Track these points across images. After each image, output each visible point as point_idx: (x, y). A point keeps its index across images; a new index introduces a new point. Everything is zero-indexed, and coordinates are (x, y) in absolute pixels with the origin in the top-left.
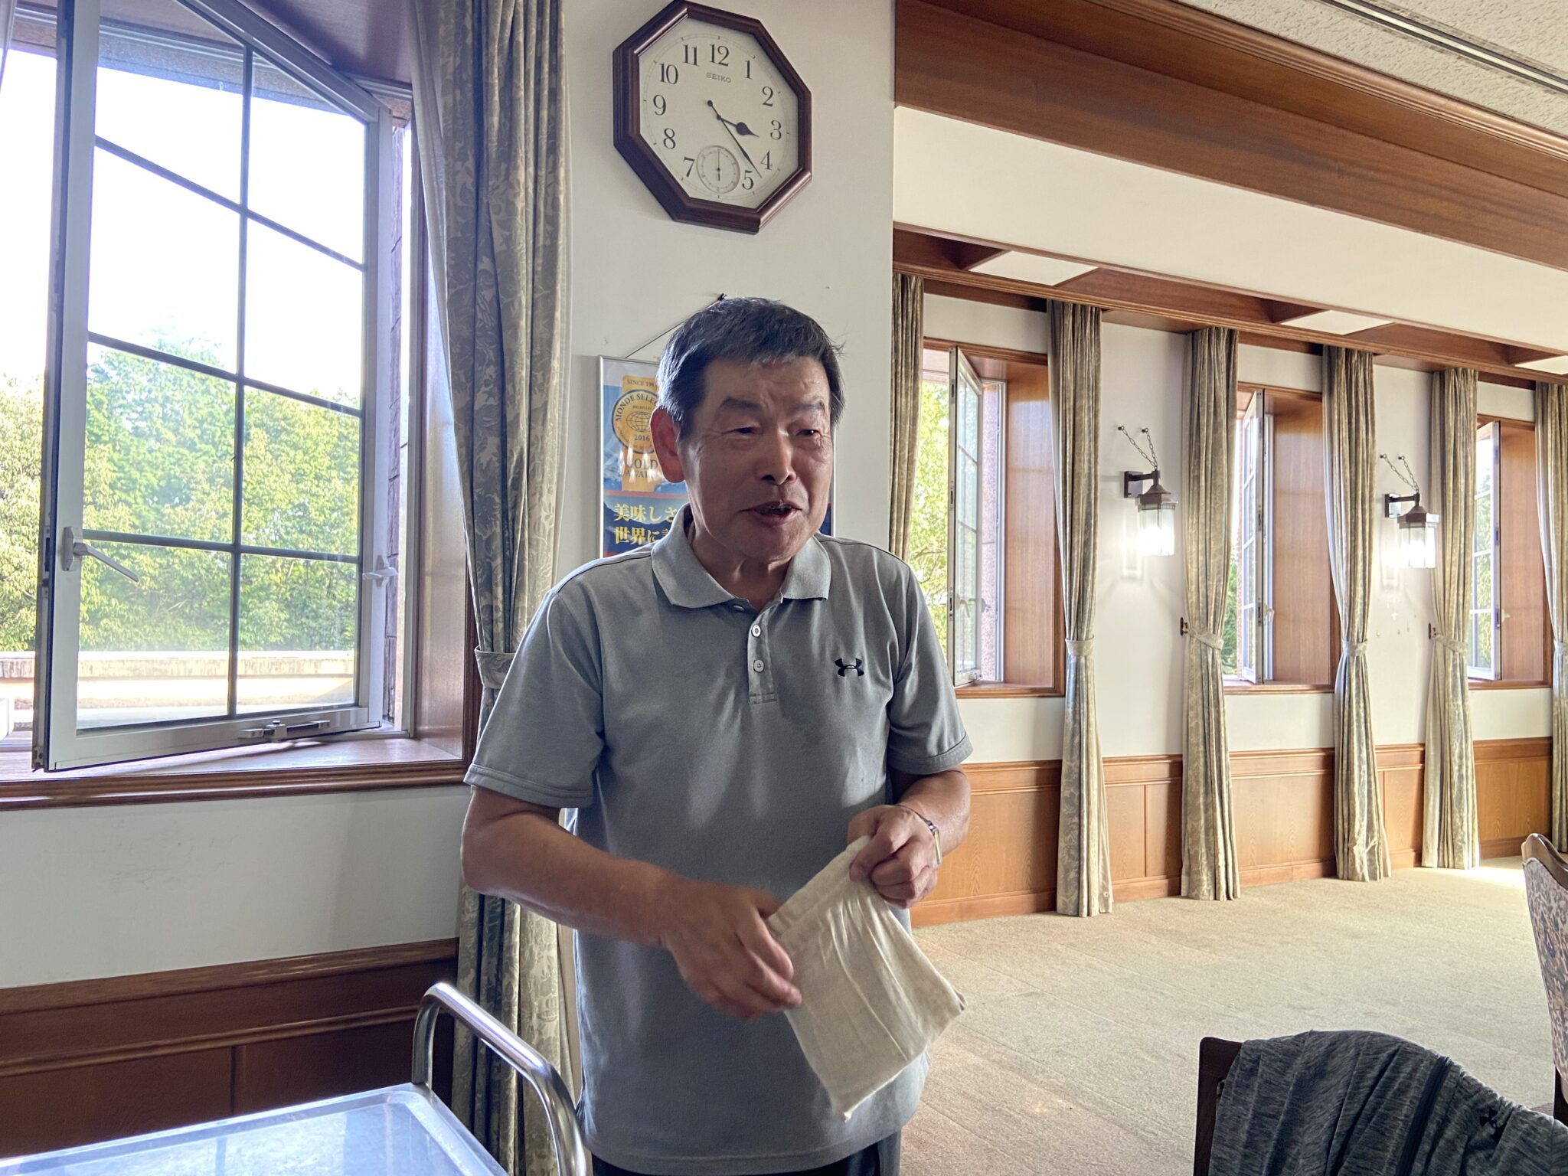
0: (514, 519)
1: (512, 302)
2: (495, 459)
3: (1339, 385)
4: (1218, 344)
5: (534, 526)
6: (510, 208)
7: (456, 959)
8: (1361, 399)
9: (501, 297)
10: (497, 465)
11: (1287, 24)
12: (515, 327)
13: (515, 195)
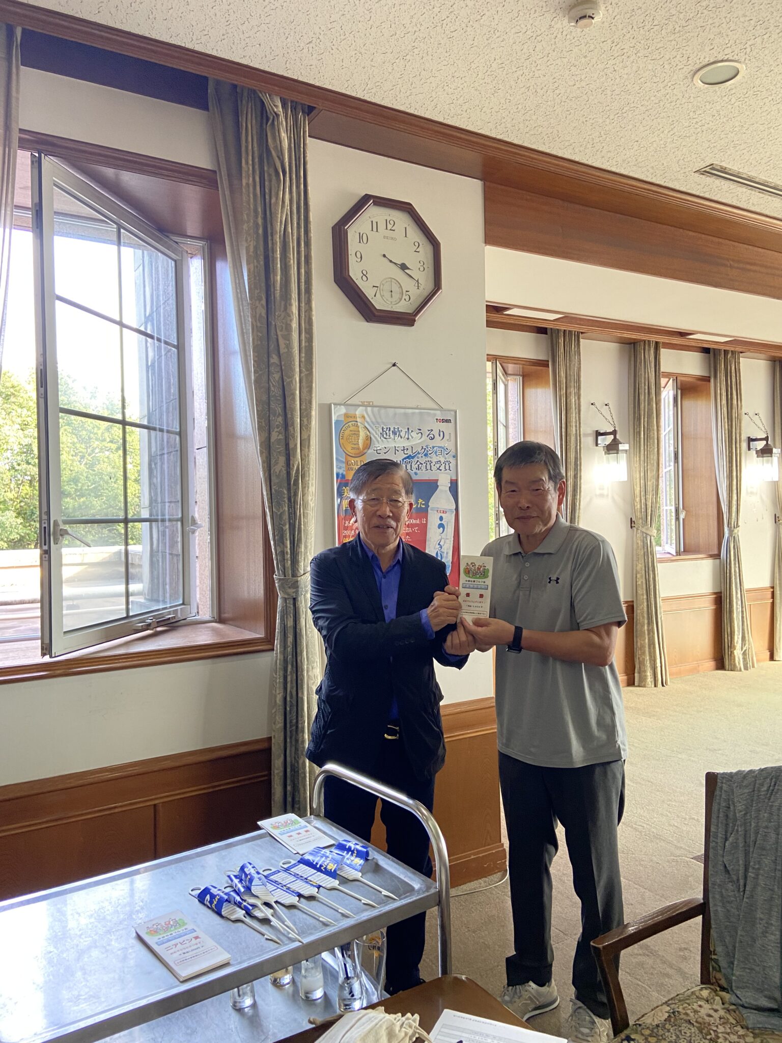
0: (295, 502)
1: (292, 381)
2: (283, 469)
3: (720, 372)
4: (649, 350)
5: (305, 506)
6: (288, 328)
7: (270, 749)
8: (734, 380)
9: (285, 378)
10: (285, 472)
11: (704, 190)
12: (294, 395)
13: (291, 320)
